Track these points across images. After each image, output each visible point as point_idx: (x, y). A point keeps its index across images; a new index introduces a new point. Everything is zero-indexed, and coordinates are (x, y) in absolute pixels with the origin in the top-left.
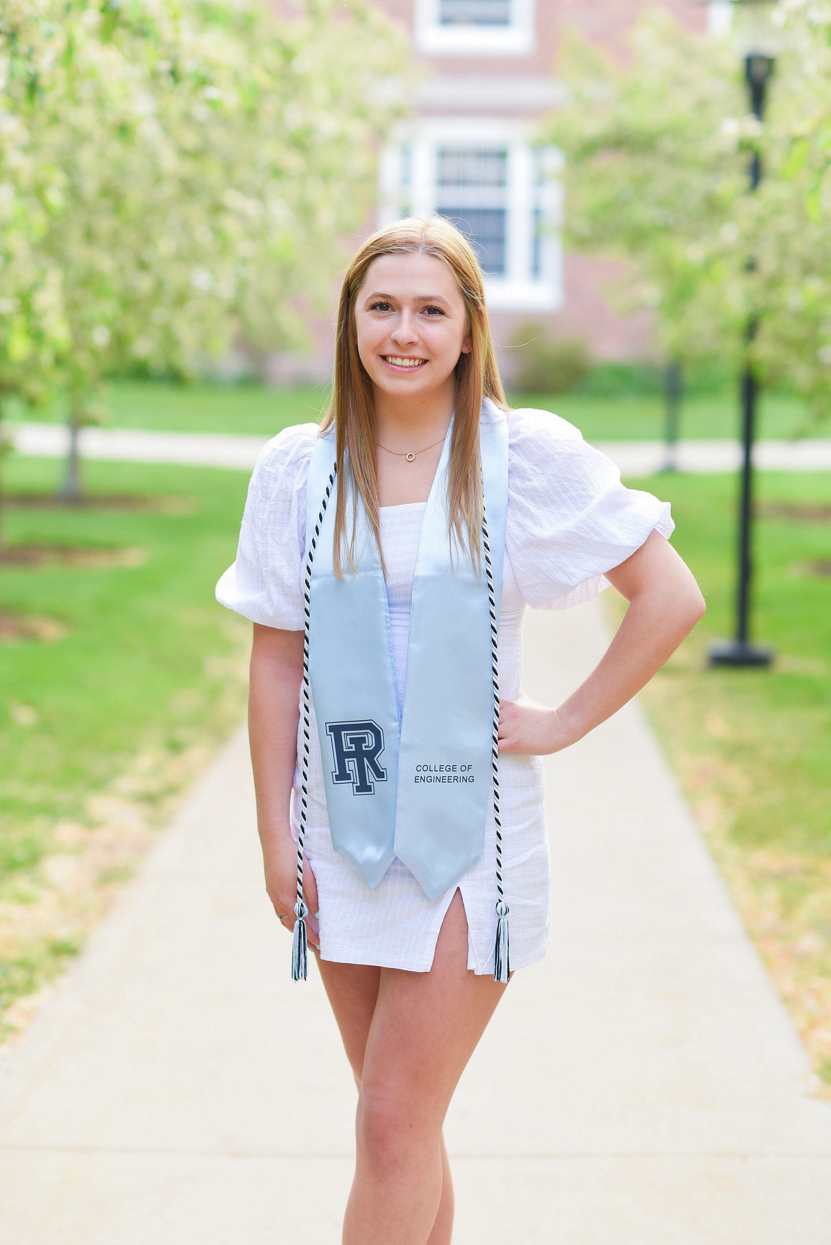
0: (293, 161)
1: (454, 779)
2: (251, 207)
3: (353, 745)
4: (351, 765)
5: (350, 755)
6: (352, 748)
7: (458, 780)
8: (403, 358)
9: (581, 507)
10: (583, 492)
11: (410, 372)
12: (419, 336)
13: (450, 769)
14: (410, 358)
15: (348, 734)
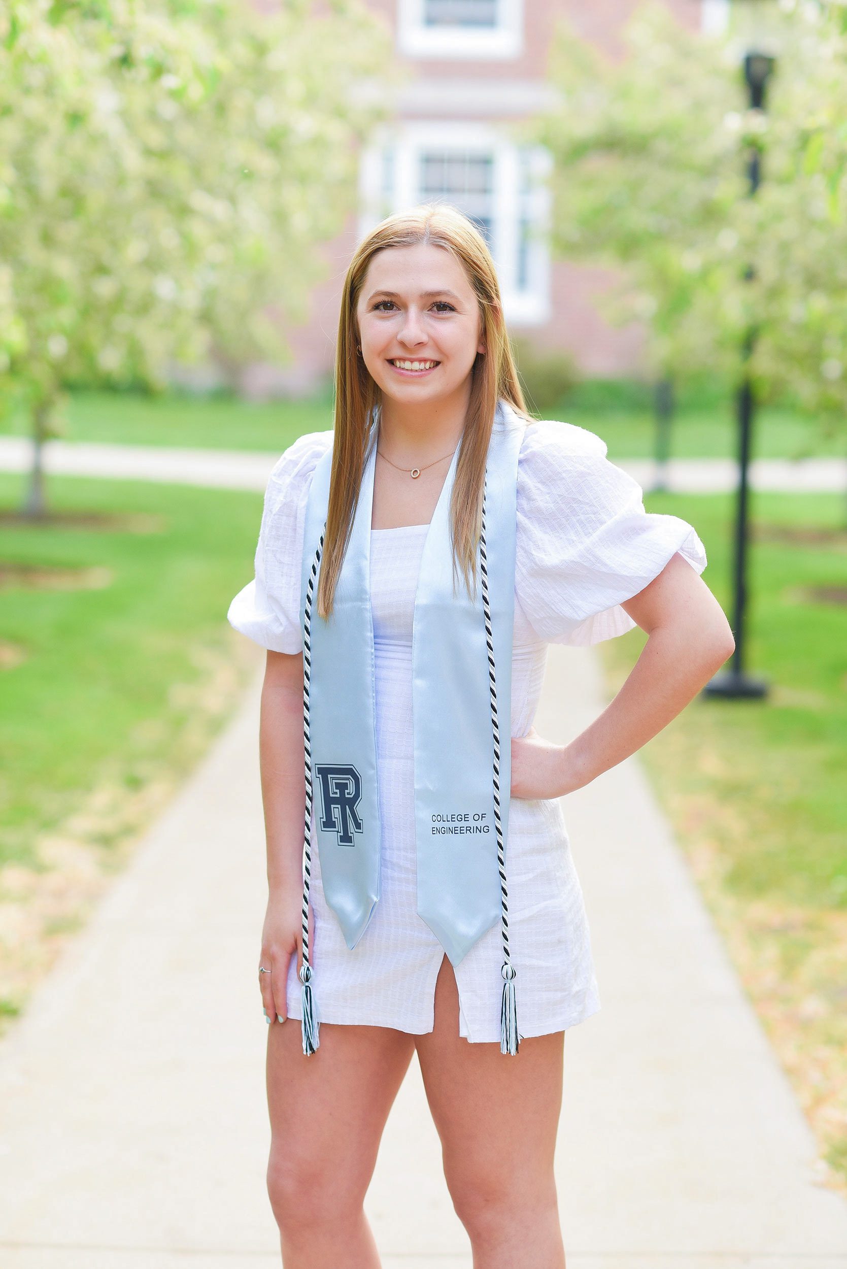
0: (265, 163)
1: (467, 830)
2: (219, 209)
3: (338, 791)
4: (336, 811)
5: (335, 801)
6: (336, 793)
7: (472, 831)
8: (412, 361)
9: (590, 533)
10: (593, 516)
11: (420, 376)
12: (429, 336)
13: (462, 818)
14: (421, 360)
15: (333, 779)
